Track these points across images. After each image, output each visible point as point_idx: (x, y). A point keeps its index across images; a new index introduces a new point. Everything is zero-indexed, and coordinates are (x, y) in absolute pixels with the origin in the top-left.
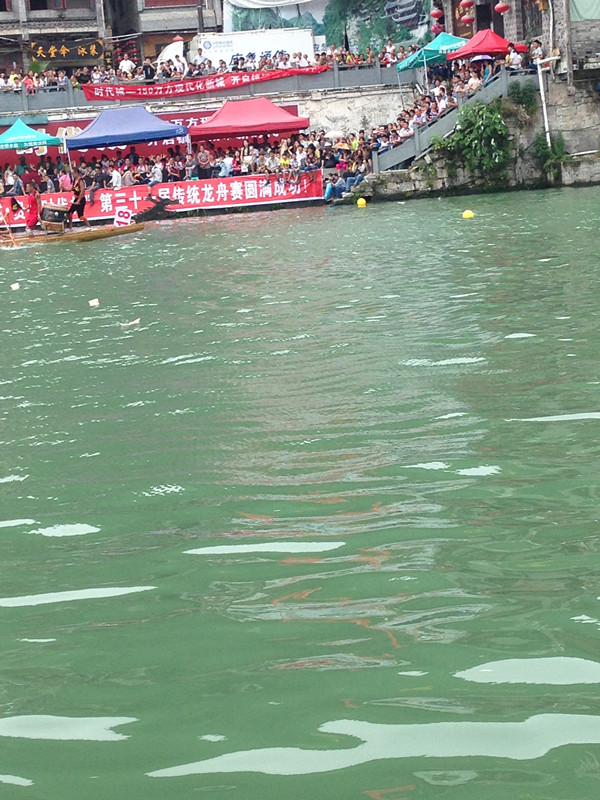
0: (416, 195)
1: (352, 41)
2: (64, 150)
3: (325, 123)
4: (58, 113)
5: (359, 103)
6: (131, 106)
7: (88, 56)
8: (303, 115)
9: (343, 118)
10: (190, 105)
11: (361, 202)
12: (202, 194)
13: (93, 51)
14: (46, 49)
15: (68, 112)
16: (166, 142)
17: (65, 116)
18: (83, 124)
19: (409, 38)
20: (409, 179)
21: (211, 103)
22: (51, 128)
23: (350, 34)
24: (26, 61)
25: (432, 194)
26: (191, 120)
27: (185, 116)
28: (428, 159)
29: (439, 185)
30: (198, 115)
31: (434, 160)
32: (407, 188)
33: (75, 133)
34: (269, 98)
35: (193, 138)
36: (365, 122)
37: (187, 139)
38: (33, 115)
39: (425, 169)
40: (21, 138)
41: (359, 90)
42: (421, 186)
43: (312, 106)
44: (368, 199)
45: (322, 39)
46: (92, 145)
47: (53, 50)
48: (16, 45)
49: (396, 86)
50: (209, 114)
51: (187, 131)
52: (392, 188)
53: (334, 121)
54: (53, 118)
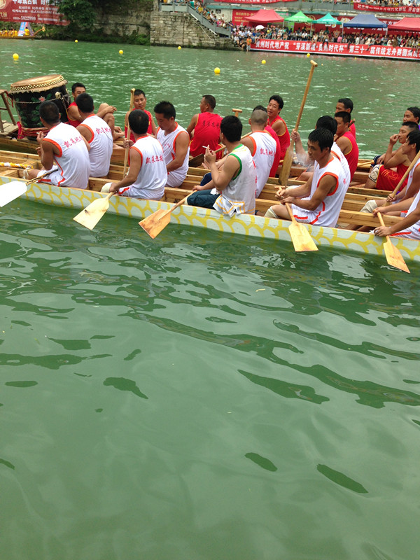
2: (342, 27)
4: (343, 12)
6: (370, 13)
10: (391, 16)
12: (386, 51)
15: (347, 13)
16: (379, 29)
17: (345, 14)
18: (351, 18)
21: (399, 17)
22: (339, 18)
26: (390, 22)
27: (388, 20)
30: (393, 21)
33: (347, 21)
35: (389, 29)
37: (387, 29)
38: (334, 12)
40: (328, 20)
46: (352, 26)
50: (398, 21)
51: (388, 26)
54: (341, 14)
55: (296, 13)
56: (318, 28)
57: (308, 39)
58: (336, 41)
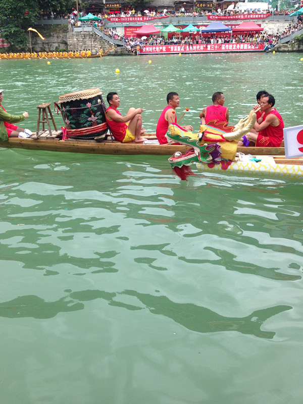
0: (289, 51)
1: (278, 7)
2: (200, 33)
3: (268, 29)
5: (277, 25)
6: (218, 22)
7: (210, 7)
8: (262, 27)
9: (273, 28)
10: (233, 22)
11: (274, 52)
12: (233, 47)
13: (211, 6)
14: (200, 5)
15: (203, 22)
16: (226, 32)
17: (202, 23)
18: (206, 26)
19: (294, 7)
20: (287, 47)
21: (239, 22)
22: (198, 26)
23: (278, 5)
24: (194, 8)
25: (293, 51)
26: (233, 27)
27: (232, 25)
28: (293, 42)
29: (295, 49)
30: (235, 25)
31: (295, 42)
32: (286, 49)
33: (204, 28)
34: (254, 21)
35: (233, 32)
36: (278, 30)
37: (231, 32)
38: (194, 23)
39: (292, 45)
40: (191, 29)
41: (278, 21)
42: (290, 49)
43: (265, 25)
44: (276, 51)
45: (270, 6)
46: (207, 32)
47: (201, 5)
48: (192, 3)
49: (288, 21)
50: (238, 25)
51: (232, 29)
52: (282, 49)
53: (270, 29)
54: (199, 24)
55: (168, 26)
56: (185, 35)
57: (178, 43)
58: (197, 43)
